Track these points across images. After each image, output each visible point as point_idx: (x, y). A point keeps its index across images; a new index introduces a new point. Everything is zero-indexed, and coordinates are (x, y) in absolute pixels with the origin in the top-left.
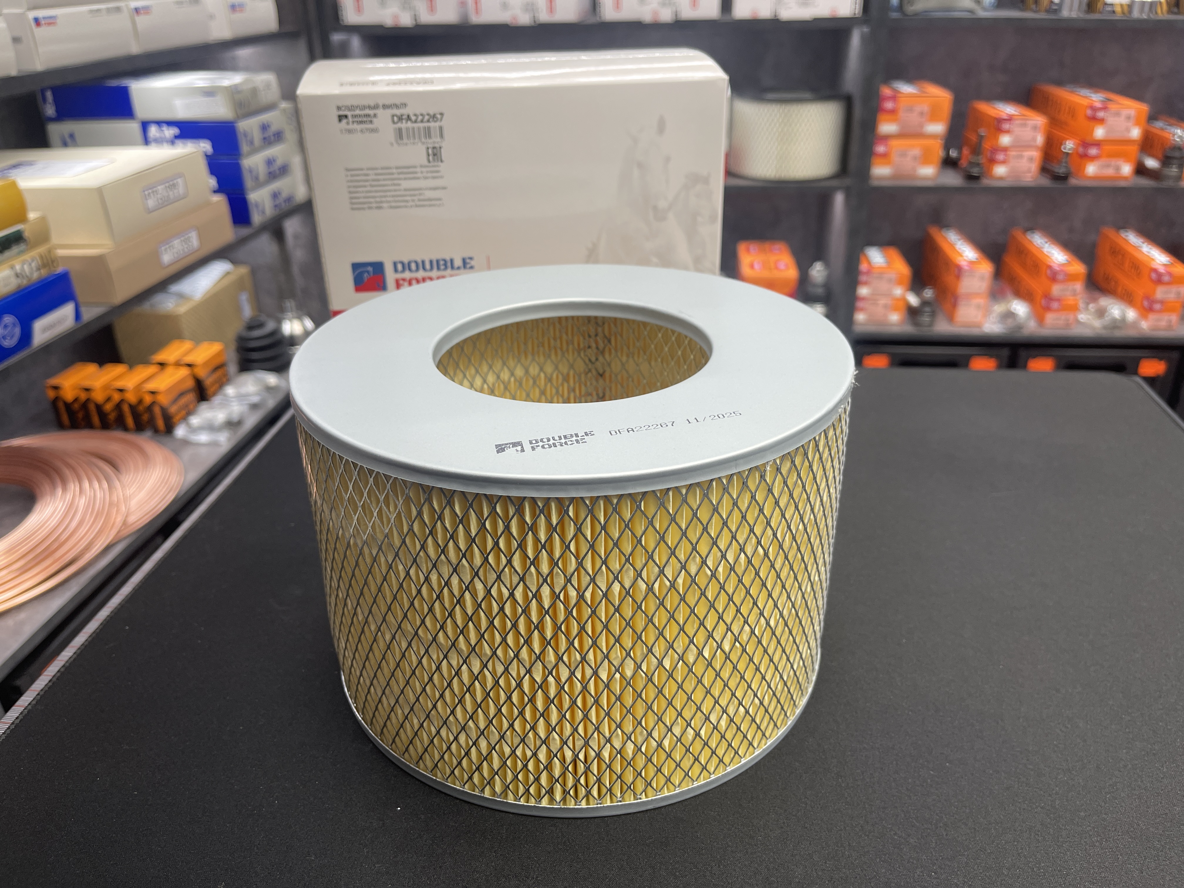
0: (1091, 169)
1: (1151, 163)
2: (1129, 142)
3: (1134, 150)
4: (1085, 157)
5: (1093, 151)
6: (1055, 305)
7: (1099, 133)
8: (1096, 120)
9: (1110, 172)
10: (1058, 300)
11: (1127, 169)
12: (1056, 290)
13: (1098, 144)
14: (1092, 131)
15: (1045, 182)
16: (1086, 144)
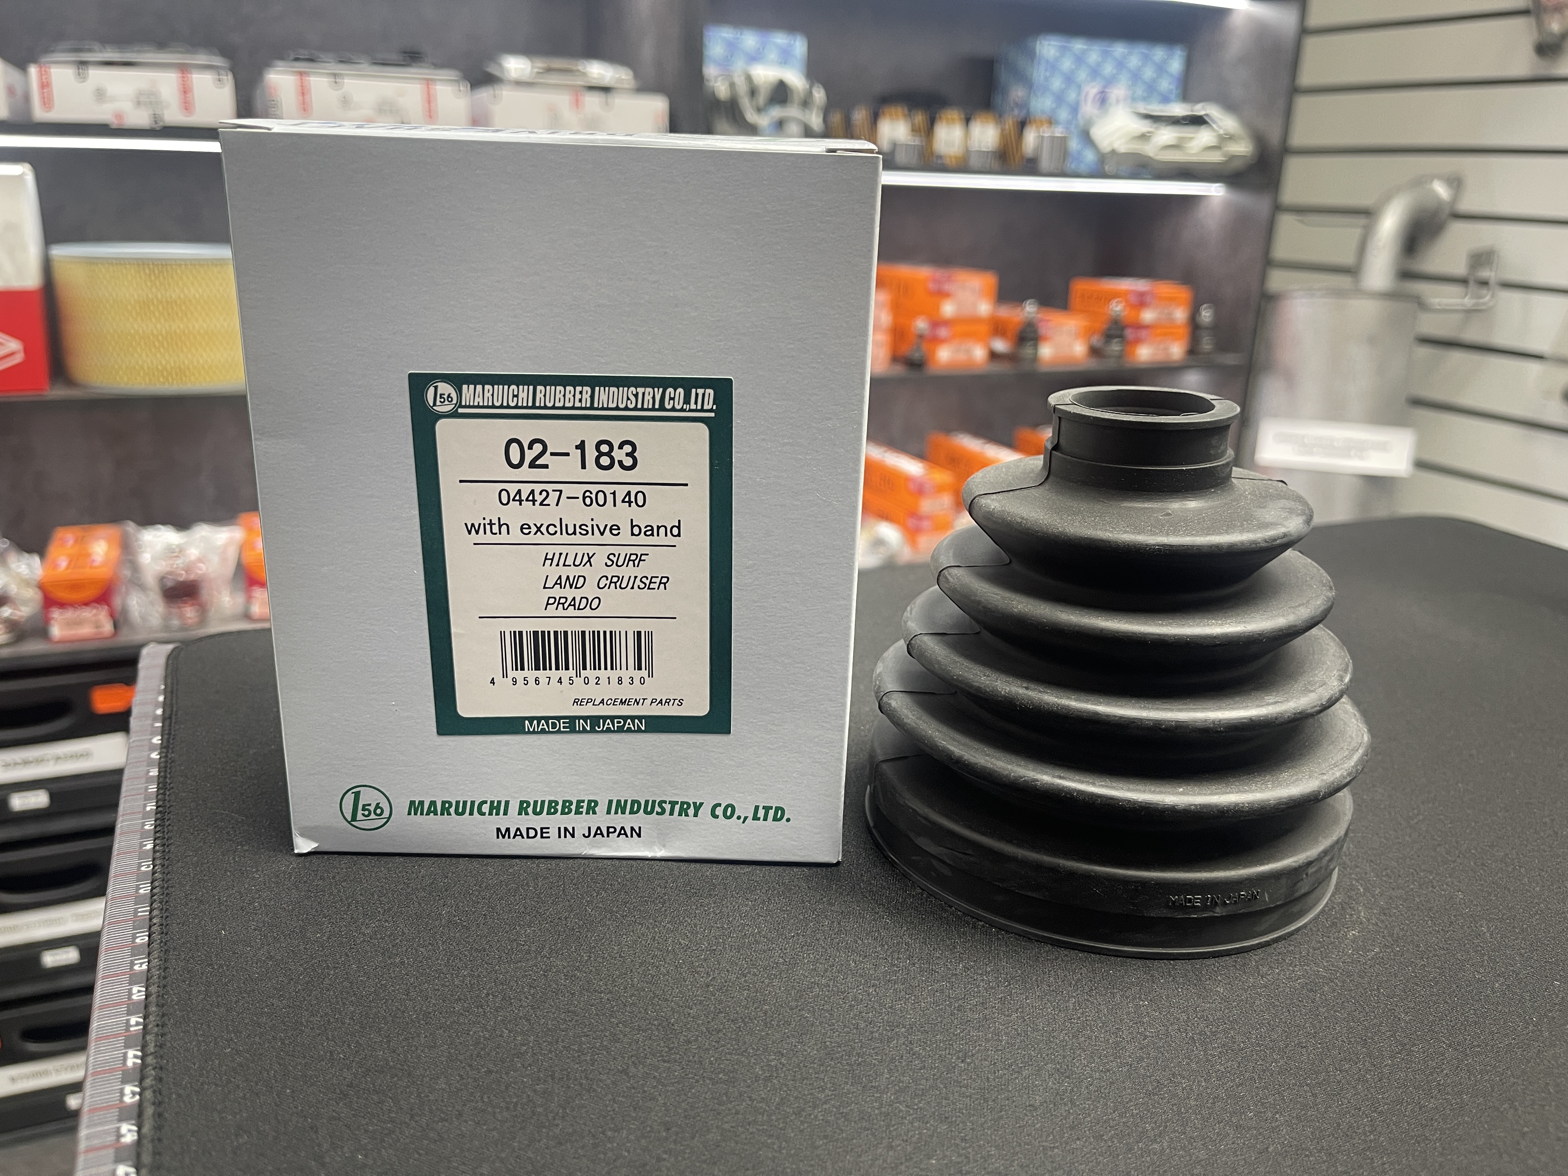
0: (945, 355)
1: (1000, 345)
2: (975, 320)
3: (984, 329)
4: (936, 341)
5: (943, 332)
6: (926, 524)
7: (948, 309)
8: (943, 294)
9: (961, 357)
10: (928, 517)
11: (979, 353)
12: (927, 506)
13: (946, 323)
14: (937, 308)
15: (899, 370)
16: (937, 323)
